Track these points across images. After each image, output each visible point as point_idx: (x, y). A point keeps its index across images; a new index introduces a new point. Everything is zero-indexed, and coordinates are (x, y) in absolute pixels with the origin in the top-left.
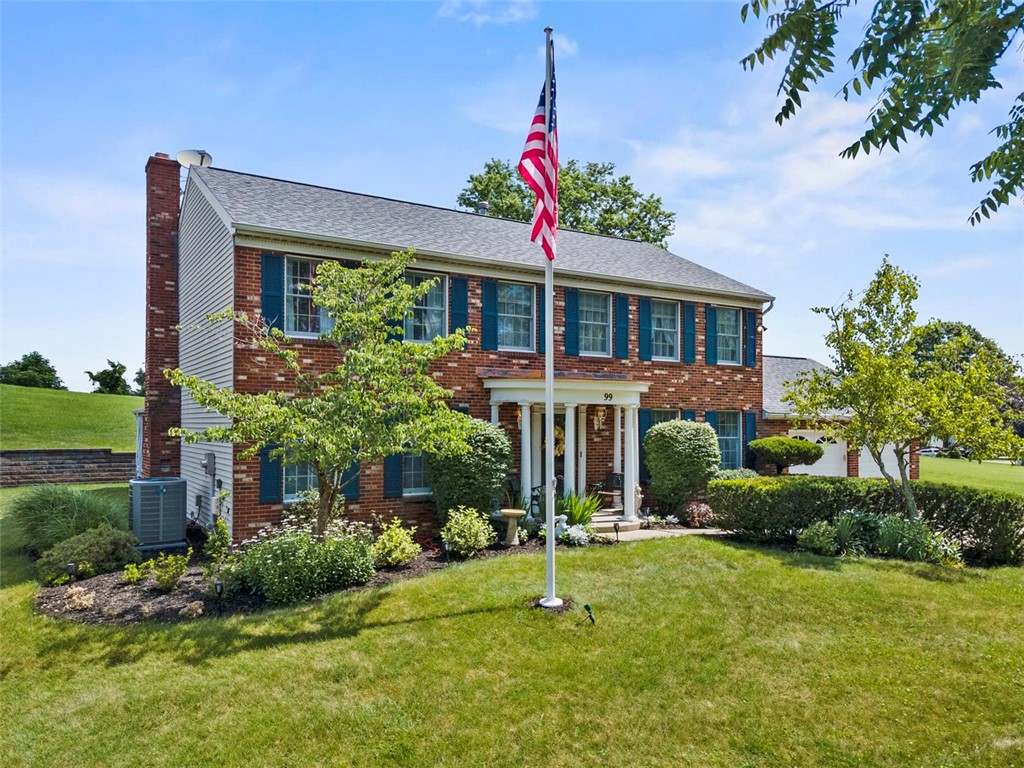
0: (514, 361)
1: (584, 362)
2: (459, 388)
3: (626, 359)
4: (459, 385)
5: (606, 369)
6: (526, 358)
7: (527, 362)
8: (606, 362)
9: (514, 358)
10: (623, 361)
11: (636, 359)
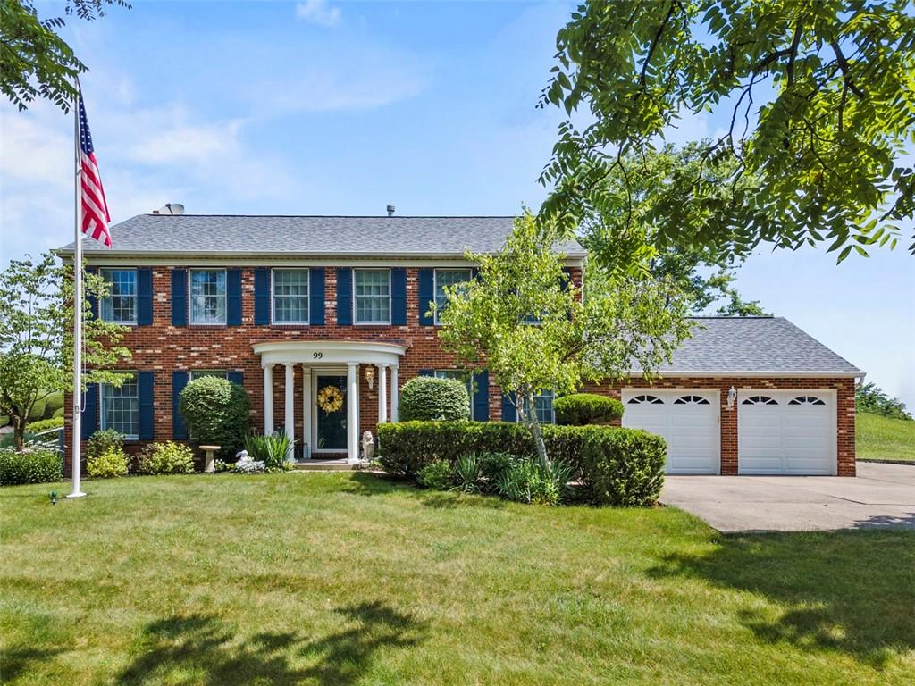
0: (286, 333)
1: (357, 330)
2: (235, 357)
3: (405, 325)
4: (235, 354)
5: (381, 335)
6: (298, 330)
7: (299, 333)
8: (383, 329)
9: (285, 330)
10: (401, 328)
11: (417, 325)
